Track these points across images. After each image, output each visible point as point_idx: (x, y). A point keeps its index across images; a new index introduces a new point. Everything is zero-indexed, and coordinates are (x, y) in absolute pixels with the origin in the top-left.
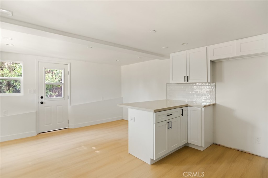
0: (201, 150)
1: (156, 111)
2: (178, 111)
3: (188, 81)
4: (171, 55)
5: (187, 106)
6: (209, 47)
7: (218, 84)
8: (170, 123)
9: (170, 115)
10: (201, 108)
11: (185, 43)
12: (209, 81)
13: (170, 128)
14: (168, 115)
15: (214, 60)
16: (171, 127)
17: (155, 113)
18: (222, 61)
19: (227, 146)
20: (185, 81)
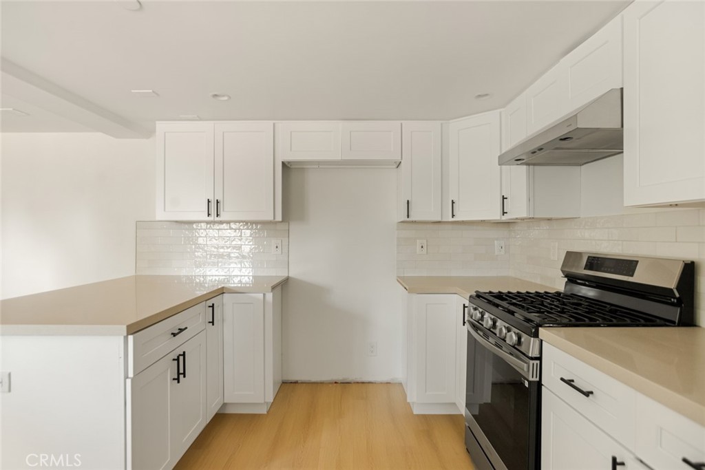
0: (264, 411)
1: (134, 329)
2: (202, 311)
3: (218, 215)
4: (161, 126)
5: (221, 292)
6: (280, 125)
7: (294, 227)
8: (181, 358)
9: (181, 330)
10: (264, 295)
11: (224, 96)
12: (279, 218)
13: (181, 376)
14: (174, 335)
15: (289, 162)
16: (184, 374)
17: (131, 338)
18: (305, 167)
19: (314, 379)
20: (209, 215)
